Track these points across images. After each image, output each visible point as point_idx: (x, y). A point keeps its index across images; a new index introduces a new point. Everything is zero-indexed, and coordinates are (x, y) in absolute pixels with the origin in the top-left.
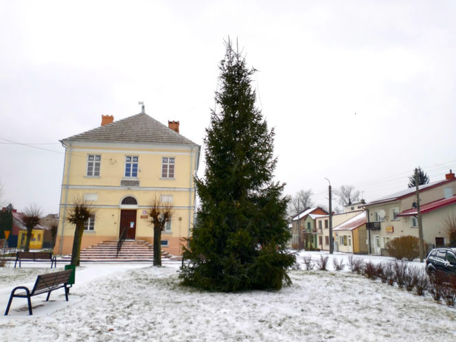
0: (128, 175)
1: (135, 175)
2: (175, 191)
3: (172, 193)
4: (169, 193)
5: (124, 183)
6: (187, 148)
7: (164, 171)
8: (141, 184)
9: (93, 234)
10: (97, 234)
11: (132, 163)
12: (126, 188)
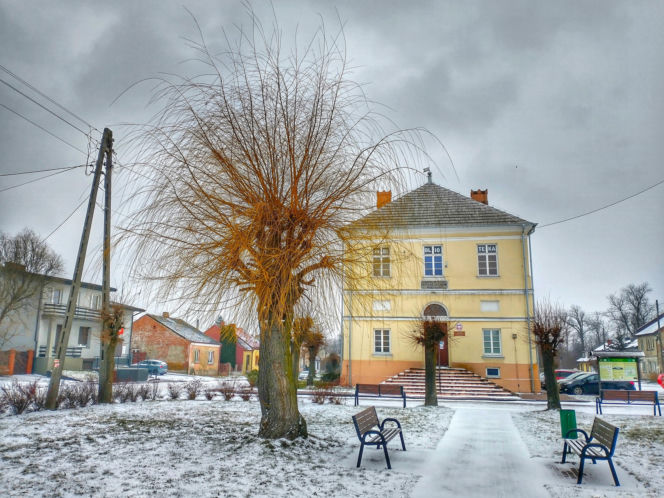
0: (429, 272)
1: (439, 272)
2: (501, 294)
3: (499, 299)
4: (493, 298)
5: (425, 284)
6: (515, 229)
7: (482, 265)
8: (451, 286)
9: (389, 358)
10: (396, 358)
11: (433, 256)
12: (429, 291)
